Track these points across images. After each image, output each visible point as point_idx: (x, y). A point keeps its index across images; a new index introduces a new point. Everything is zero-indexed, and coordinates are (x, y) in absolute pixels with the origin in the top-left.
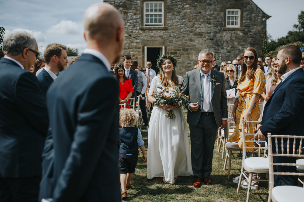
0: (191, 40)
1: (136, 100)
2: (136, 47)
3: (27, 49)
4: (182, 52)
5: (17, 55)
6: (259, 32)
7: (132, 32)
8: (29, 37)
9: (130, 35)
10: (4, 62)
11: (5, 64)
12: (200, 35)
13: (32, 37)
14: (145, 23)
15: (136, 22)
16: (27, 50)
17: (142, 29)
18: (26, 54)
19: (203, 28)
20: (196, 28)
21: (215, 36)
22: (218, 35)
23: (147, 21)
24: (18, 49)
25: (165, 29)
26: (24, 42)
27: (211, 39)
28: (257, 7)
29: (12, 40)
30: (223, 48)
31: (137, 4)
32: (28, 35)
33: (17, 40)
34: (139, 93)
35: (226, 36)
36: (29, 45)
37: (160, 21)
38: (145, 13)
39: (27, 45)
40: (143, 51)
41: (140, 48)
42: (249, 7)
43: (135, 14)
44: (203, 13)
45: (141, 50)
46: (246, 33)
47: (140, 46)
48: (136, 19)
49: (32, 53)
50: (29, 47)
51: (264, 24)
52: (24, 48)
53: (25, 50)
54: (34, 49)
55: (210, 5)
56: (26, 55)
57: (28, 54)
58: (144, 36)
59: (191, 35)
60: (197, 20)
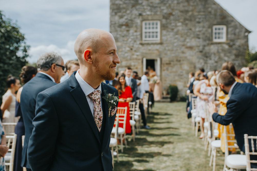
0: (183, 52)
1: (136, 104)
2: (136, 59)
3: (54, 64)
4: (175, 62)
5: (47, 70)
6: (243, 45)
7: (133, 46)
8: (55, 55)
9: (132, 49)
10: (40, 77)
11: (41, 78)
12: (191, 48)
13: (58, 55)
14: (144, 38)
15: (137, 38)
16: (55, 66)
17: (142, 44)
18: (54, 68)
19: (193, 42)
20: (188, 42)
21: (203, 49)
22: (207, 48)
23: (146, 37)
24: (48, 66)
25: (161, 44)
26: (51, 59)
27: (201, 52)
28: (240, 25)
29: (42, 59)
30: (210, 59)
31: (137, 23)
32: (54, 54)
33: (46, 58)
34: (138, 98)
35: (213, 49)
36: (56, 61)
37: (157, 37)
38: (144, 30)
39: (54, 62)
40: (142, 62)
41: (139, 59)
42: (233, 24)
43: (136, 31)
44: (193, 29)
45: (140, 61)
46: (231, 46)
47: (140, 57)
48: (136, 36)
50: (56, 63)
51: (246, 38)
52: (52, 64)
53: (53, 66)
54: (60, 64)
55: (199, 22)
56: (54, 70)
57: (56, 68)
58: (143, 49)
59: (183, 49)
60: (188, 36)
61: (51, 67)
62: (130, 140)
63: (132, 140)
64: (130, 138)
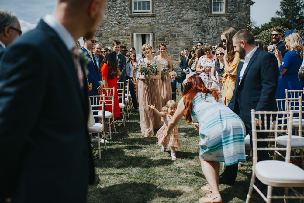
0: (178, 26)
2: (125, 34)
3: (9, 27)
4: (170, 38)
6: (243, 18)
7: (121, 19)
9: (120, 23)
12: (187, 21)
14: (133, 11)
15: (125, 9)
17: (131, 17)
18: (8, 32)
19: (190, 15)
20: (183, 14)
21: (201, 22)
22: (204, 21)
23: (135, 8)
25: (152, 16)
26: (4, 20)
27: (198, 25)
30: (209, 34)
35: (212, 22)
36: (10, 23)
37: (148, 8)
38: (133, 0)
39: (8, 23)
40: (132, 38)
41: (129, 35)
43: (124, 2)
45: (130, 37)
46: (231, 19)
47: (130, 32)
48: (125, 6)
49: (14, 31)
50: (11, 25)
51: (248, 10)
52: (5, 26)
53: (6, 29)
54: (16, 27)
56: (8, 34)
57: (10, 33)
58: (133, 23)
59: (179, 22)
60: (183, 7)
61: (4, 30)
62: (119, 125)
63: (122, 125)
64: (120, 122)
